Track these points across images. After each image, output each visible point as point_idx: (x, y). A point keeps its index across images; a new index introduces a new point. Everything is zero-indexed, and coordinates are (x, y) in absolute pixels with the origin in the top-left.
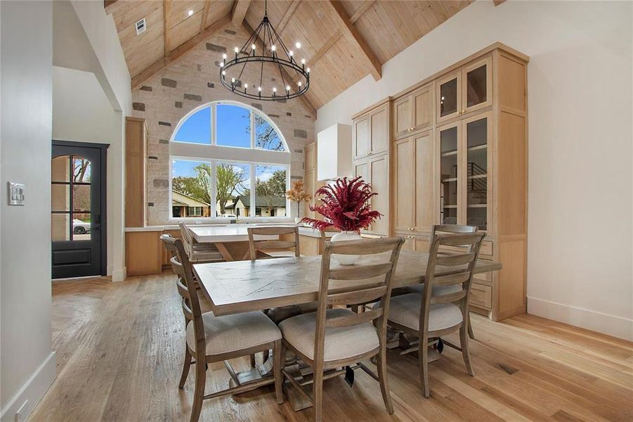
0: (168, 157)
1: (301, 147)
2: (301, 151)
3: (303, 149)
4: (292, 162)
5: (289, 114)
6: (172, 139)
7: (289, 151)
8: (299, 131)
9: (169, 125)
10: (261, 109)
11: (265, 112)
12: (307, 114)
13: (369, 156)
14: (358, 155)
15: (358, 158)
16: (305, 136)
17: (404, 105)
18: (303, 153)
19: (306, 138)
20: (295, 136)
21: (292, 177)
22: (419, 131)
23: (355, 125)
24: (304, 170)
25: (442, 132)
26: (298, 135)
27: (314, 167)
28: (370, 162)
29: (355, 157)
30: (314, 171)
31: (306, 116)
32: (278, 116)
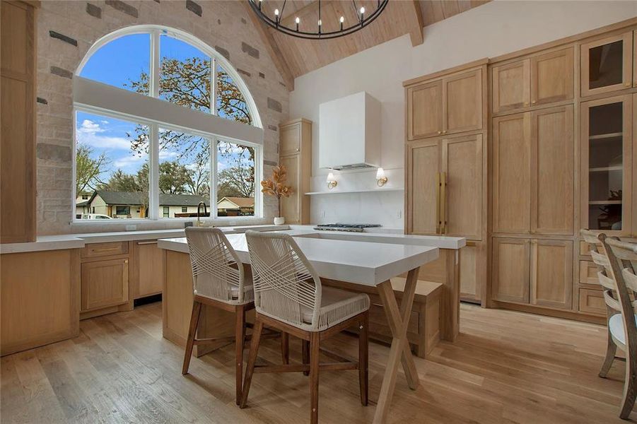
0: (71, 104)
1: (276, 123)
2: (275, 129)
3: (277, 126)
4: (265, 142)
5: (262, 75)
6: (78, 72)
7: (261, 126)
8: (274, 101)
9: (74, 43)
10: (228, 58)
11: (234, 64)
12: (282, 80)
13: (441, 135)
14: (416, 133)
15: (417, 138)
16: (279, 110)
17: (512, 72)
18: (278, 132)
19: (281, 112)
20: (269, 107)
21: (265, 162)
22: (545, 106)
23: (410, 94)
24: (278, 154)
25: (590, 108)
26: (272, 106)
27: (299, 150)
28: (445, 143)
29: (411, 137)
30: (298, 156)
31: (280, 83)
32: (249, 75)
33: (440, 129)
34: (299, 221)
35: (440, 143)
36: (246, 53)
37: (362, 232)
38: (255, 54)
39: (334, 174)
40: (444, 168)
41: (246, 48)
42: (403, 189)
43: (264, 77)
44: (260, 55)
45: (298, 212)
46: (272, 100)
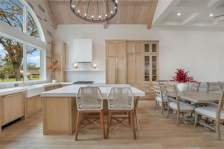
1: (50, 41)
4: (46, 49)
5: (45, 20)
7: (45, 41)
10: (33, 9)
11: (35, 13)
12: (52, 24)
13: (116, 57)
14: (109, 55)
15: (109, 57)
16: (51, 36)
17: (131, 45)
18: (51, 45)
19: (52, 37)
20: (48, 34)
21: (47, 57)
22: (137, 54)
23: (107, 44)
24: (51, 54)
25: (145, 56)
26: (49, 34)
27: (62, 54)
28: (117, 59)
29: (107, 56)
30: (62, 56)
31: (52, 25)
32: (41, 19)
33: (116, 55)
34: (62, 81)
35: (115, 59)
36: (40, 9)
37: (92, 84)
38: (43, 11)
39: (77, 64)
40: (117, 66)
41: (40, 7)
42: (105, 70)
43: (46, 21)
44: (45, 11)
45: (62, 77)
46: (49, 31)
